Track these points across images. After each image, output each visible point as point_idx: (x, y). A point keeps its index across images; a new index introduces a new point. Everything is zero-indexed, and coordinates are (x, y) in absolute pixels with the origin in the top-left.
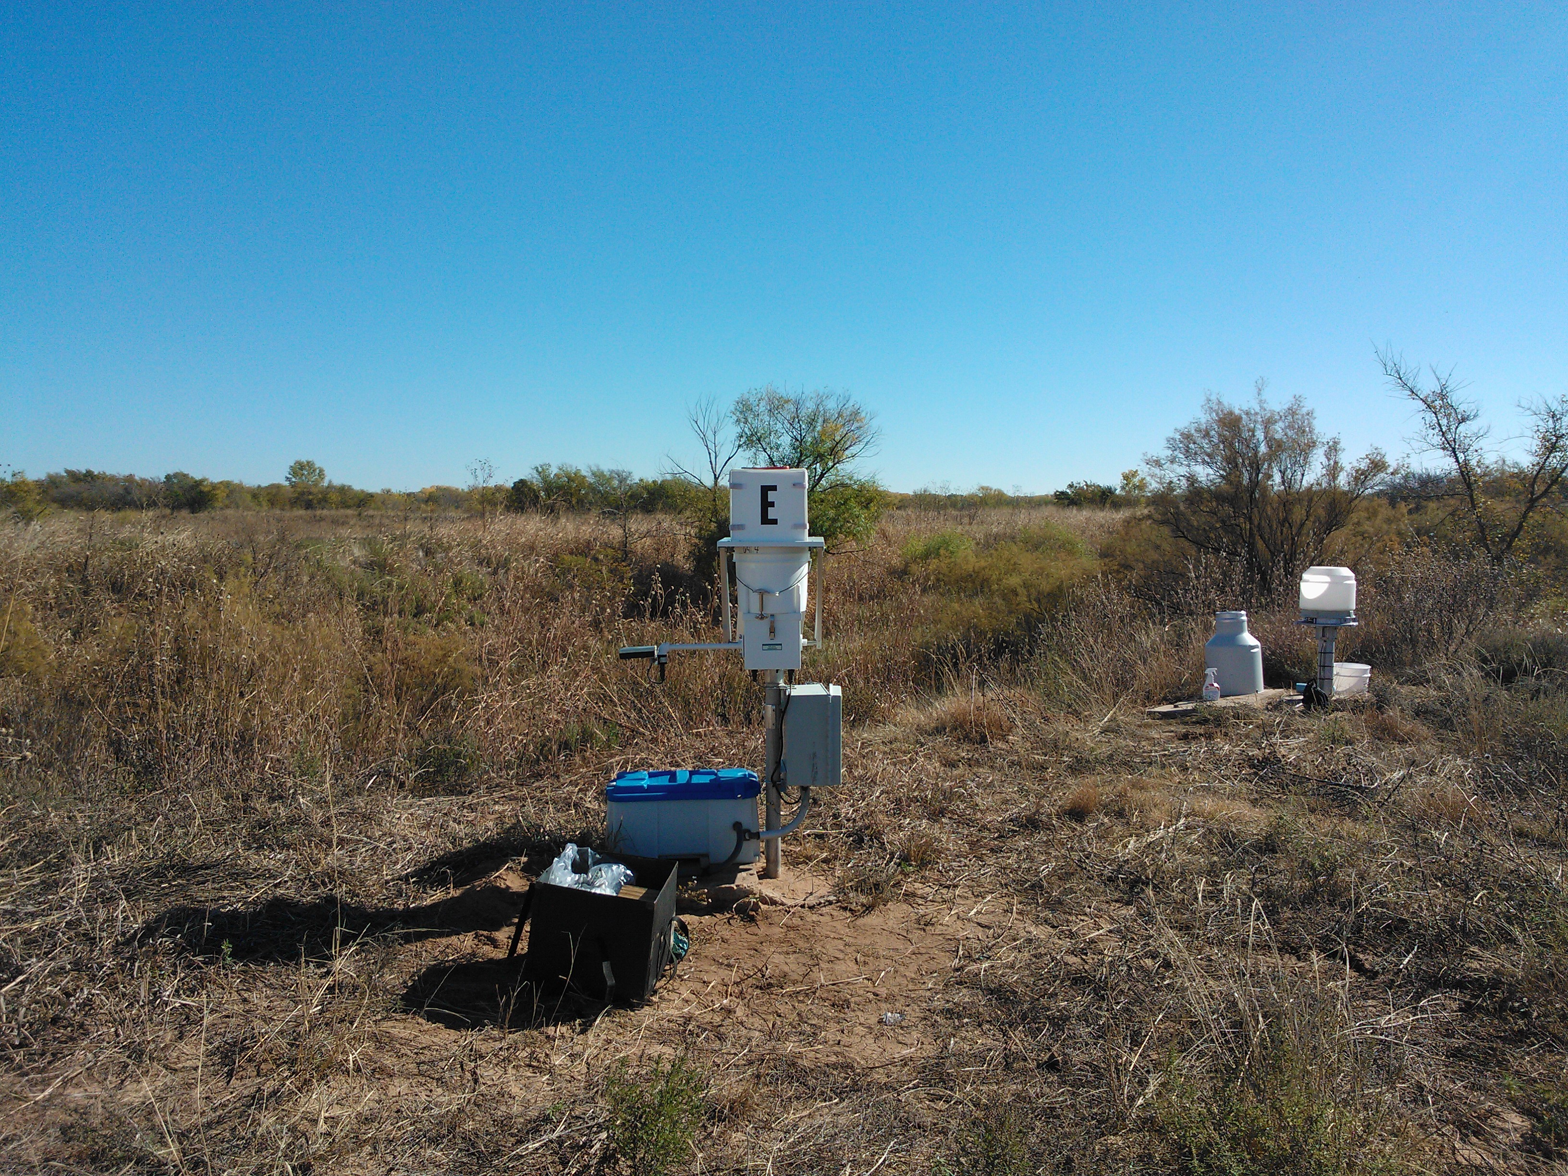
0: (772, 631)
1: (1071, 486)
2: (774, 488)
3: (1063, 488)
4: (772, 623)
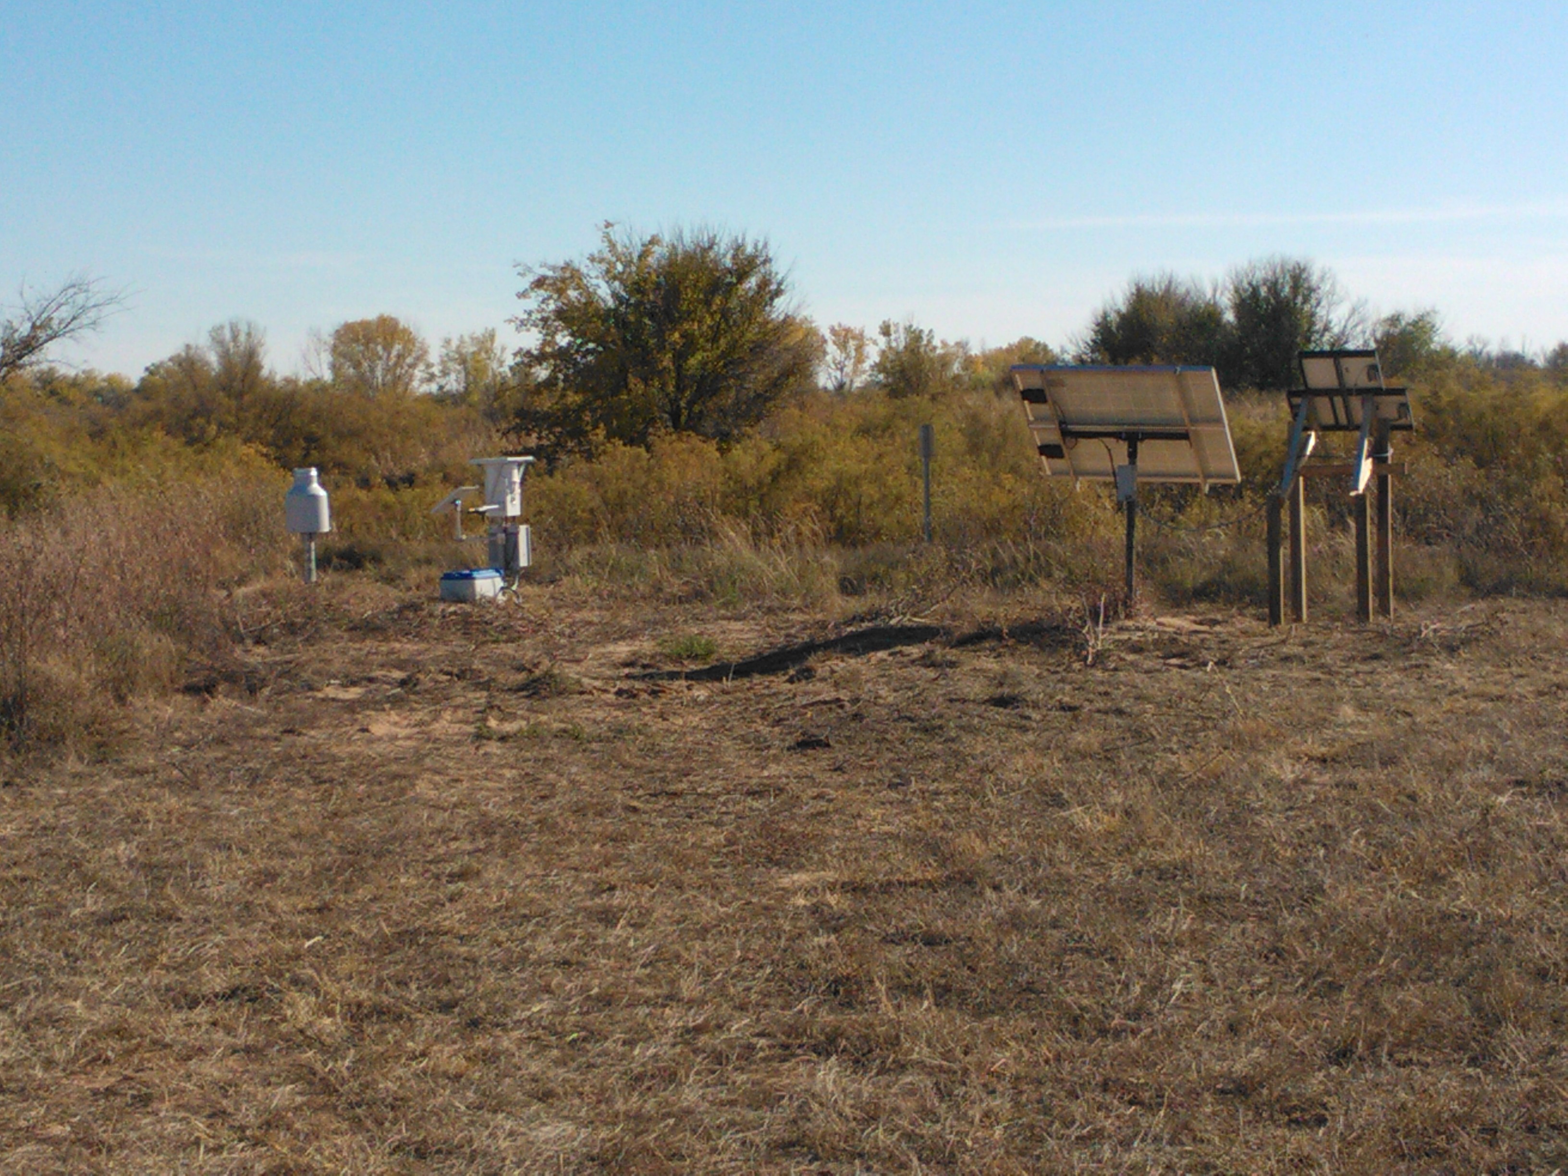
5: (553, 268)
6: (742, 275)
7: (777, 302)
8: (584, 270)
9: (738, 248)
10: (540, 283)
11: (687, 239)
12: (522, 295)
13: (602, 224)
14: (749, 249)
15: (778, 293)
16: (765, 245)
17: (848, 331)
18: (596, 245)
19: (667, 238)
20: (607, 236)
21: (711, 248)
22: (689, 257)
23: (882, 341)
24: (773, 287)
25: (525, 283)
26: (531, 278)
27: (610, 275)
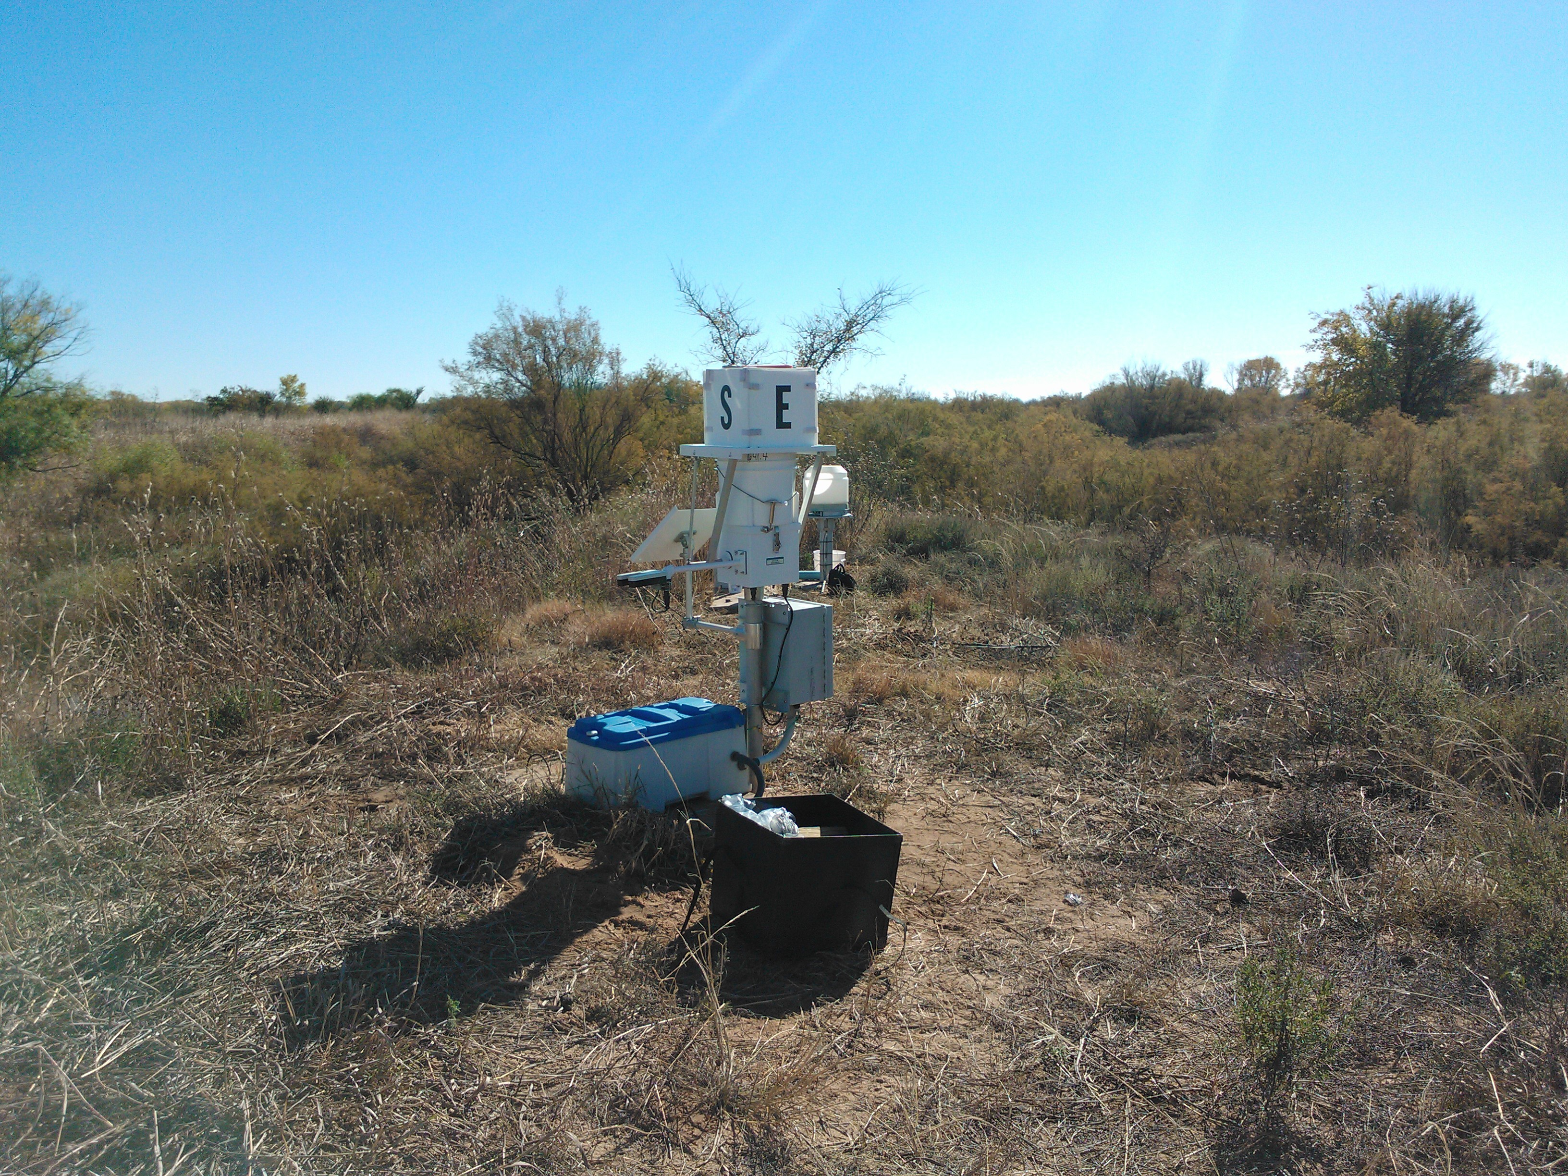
0: (777, 544)
1: (224, 391)
2: (788, 389)
3: (215, 393)
4: (777, 535)
5: (1332, 314)
6: (1455, 318)
7: (1476, 334)
8: (1352, 315)
9: (1453, 302)
10: (1324, 323)
11: (1420, 296)
12: (1314, 331)
13: (1366, 287)
14: (1461, 302)
15: (1478, 329)
16: (1472, 299)
17: (1510, 365)
18: (1360, 299)
19: (1407, 295)
20: (1368, 295)
21: (1435, 302)
22: (1421, 307)
23: (1528, 371)
24: (1475, 325)
25: (1315, 324)
26: (1319, 320)
27: (1368, 317)
